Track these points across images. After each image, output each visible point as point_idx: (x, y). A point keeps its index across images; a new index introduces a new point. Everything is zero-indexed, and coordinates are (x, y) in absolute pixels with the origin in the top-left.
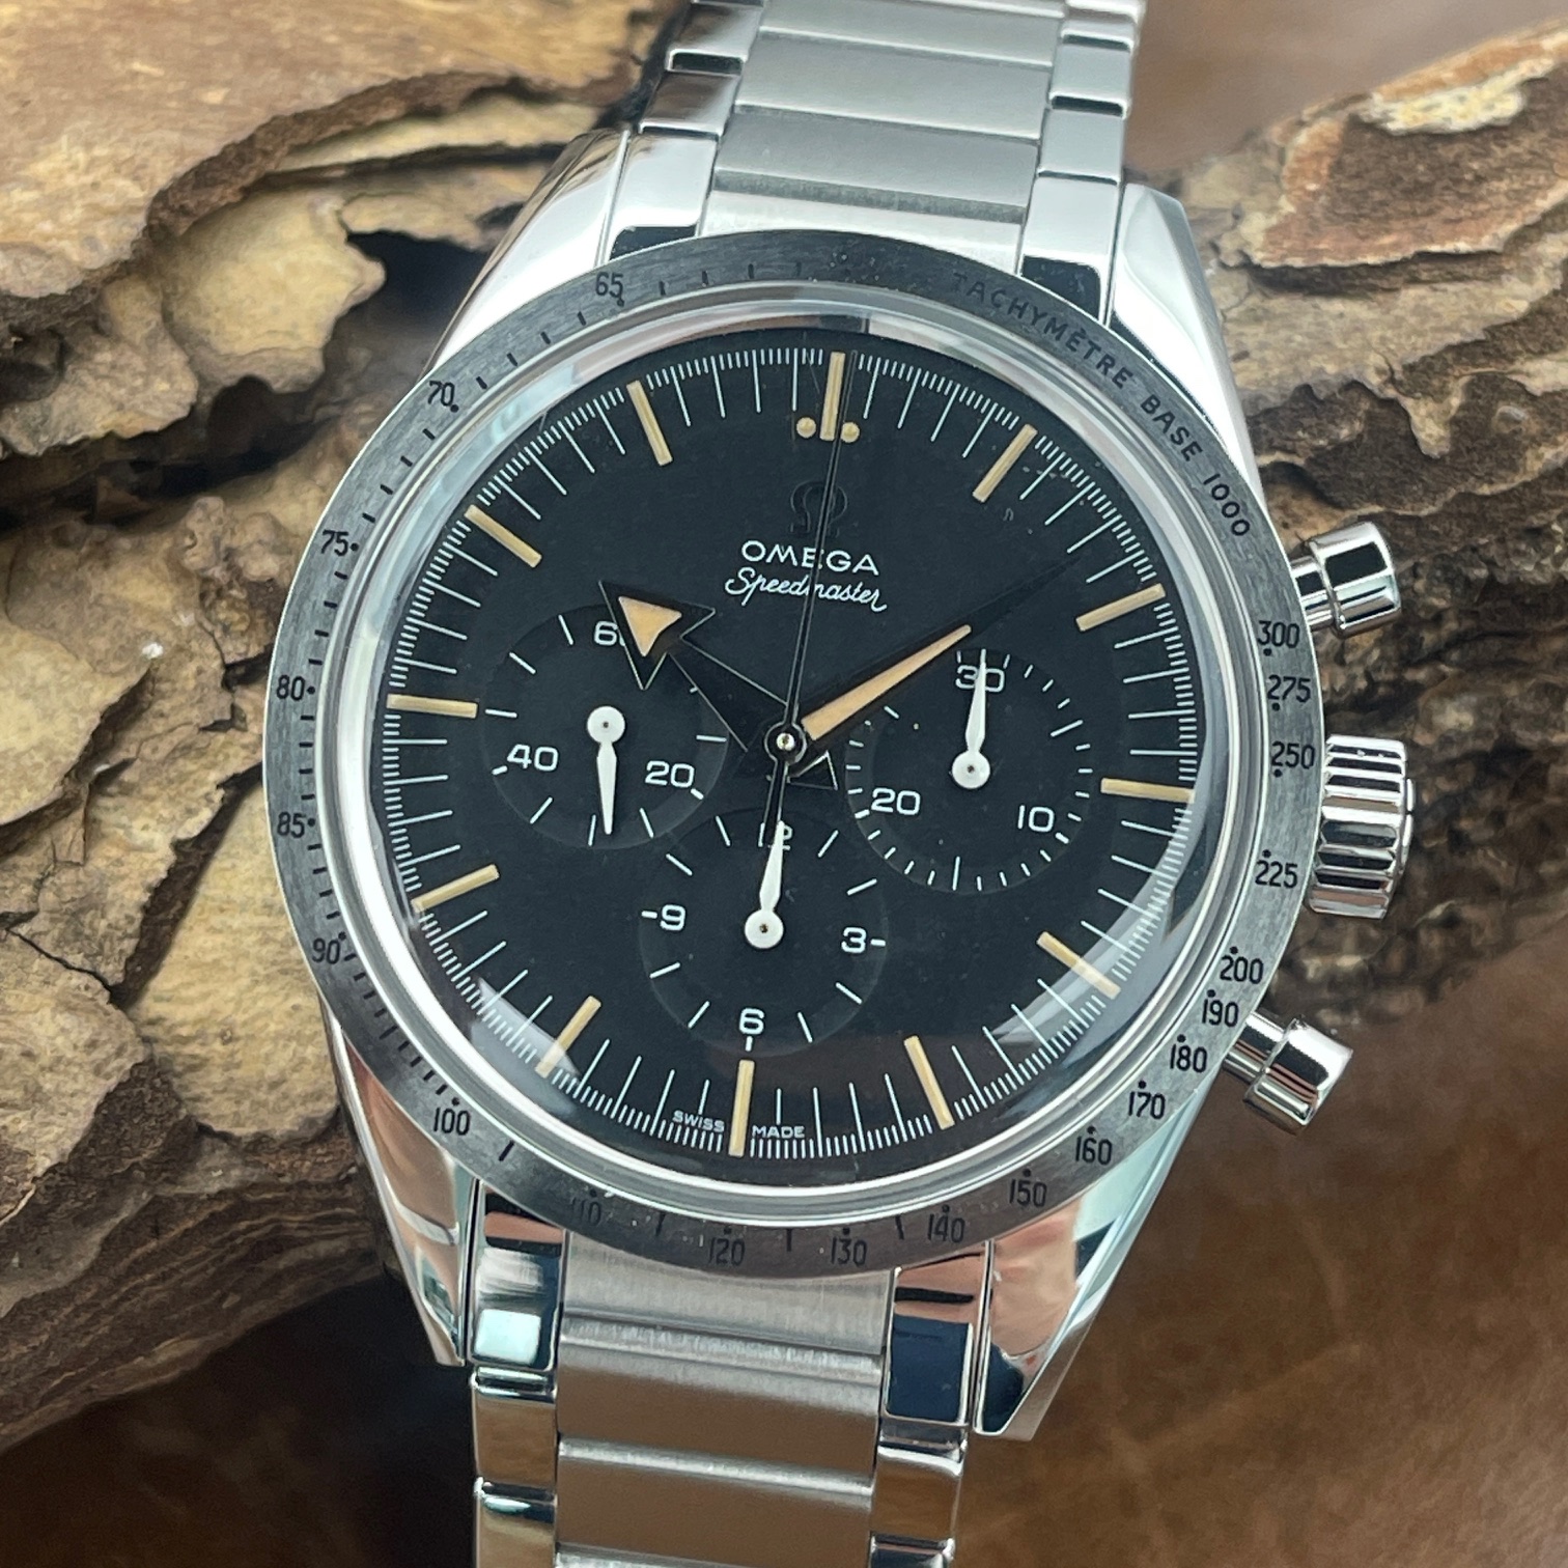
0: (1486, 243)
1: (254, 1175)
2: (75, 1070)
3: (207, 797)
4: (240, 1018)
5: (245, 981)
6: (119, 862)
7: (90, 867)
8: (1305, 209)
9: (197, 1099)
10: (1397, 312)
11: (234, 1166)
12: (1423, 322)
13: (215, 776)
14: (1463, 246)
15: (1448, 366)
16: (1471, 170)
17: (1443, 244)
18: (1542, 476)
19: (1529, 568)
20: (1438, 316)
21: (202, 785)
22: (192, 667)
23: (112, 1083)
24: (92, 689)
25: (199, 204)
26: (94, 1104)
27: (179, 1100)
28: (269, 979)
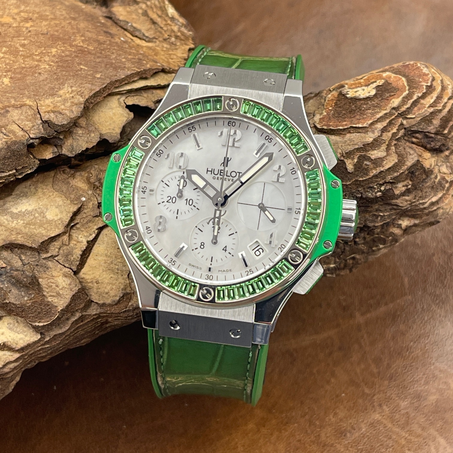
0: (365, 125)
1: (102, 311)
2: (66, 289)
3: (94, 231)
4: (100, 279)
5: (101, 271)
6: (76, 245)
7: (70, 246)
8: (328, 114)
9: (91, 295)
10: (345, 139)
11: (98, 309)
12: (351, 142)
13: (96, 227)
14: (360, 126)
15: (354, 153)
16: (364, 107)
17: (356, 124)
18: (373, 176)
19: (370, 194)
20: (354, 141)
21: (93, 229)
22: (91, 203)
23: (74, 293)
24: (70, 207)
25: (95, 101)
26: (70, 297)
27: (87, 296)
28: (106, 271)
